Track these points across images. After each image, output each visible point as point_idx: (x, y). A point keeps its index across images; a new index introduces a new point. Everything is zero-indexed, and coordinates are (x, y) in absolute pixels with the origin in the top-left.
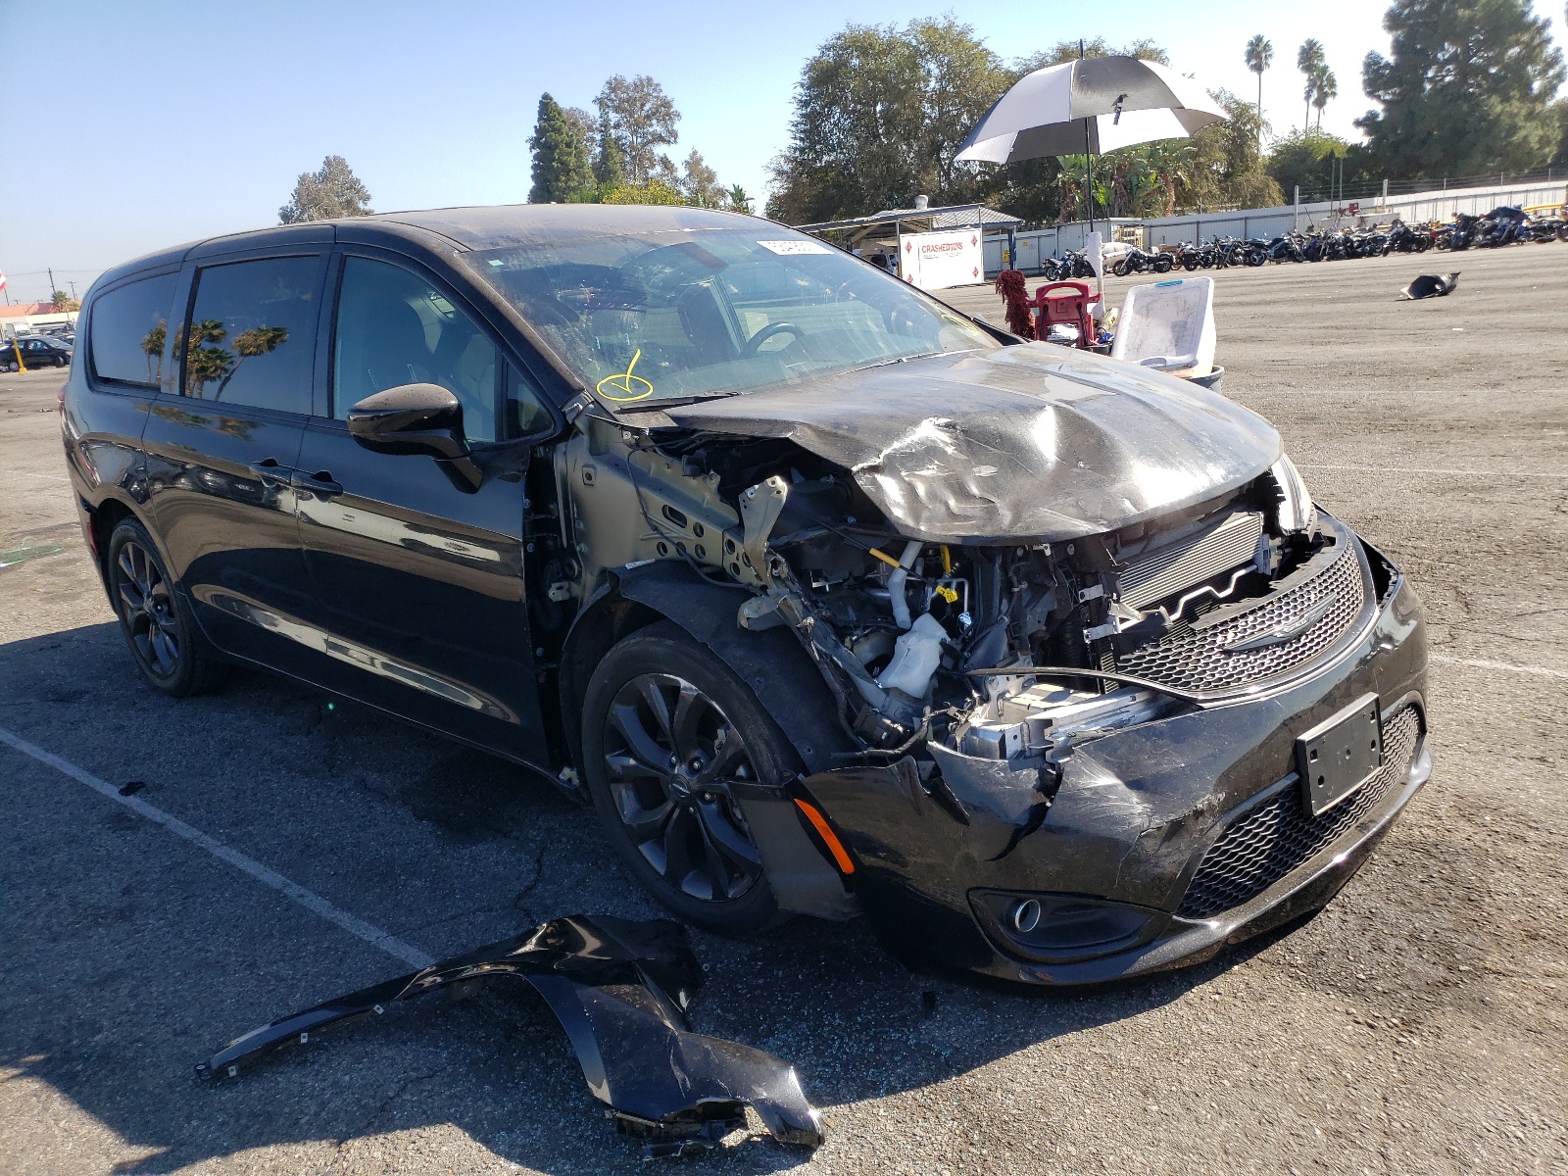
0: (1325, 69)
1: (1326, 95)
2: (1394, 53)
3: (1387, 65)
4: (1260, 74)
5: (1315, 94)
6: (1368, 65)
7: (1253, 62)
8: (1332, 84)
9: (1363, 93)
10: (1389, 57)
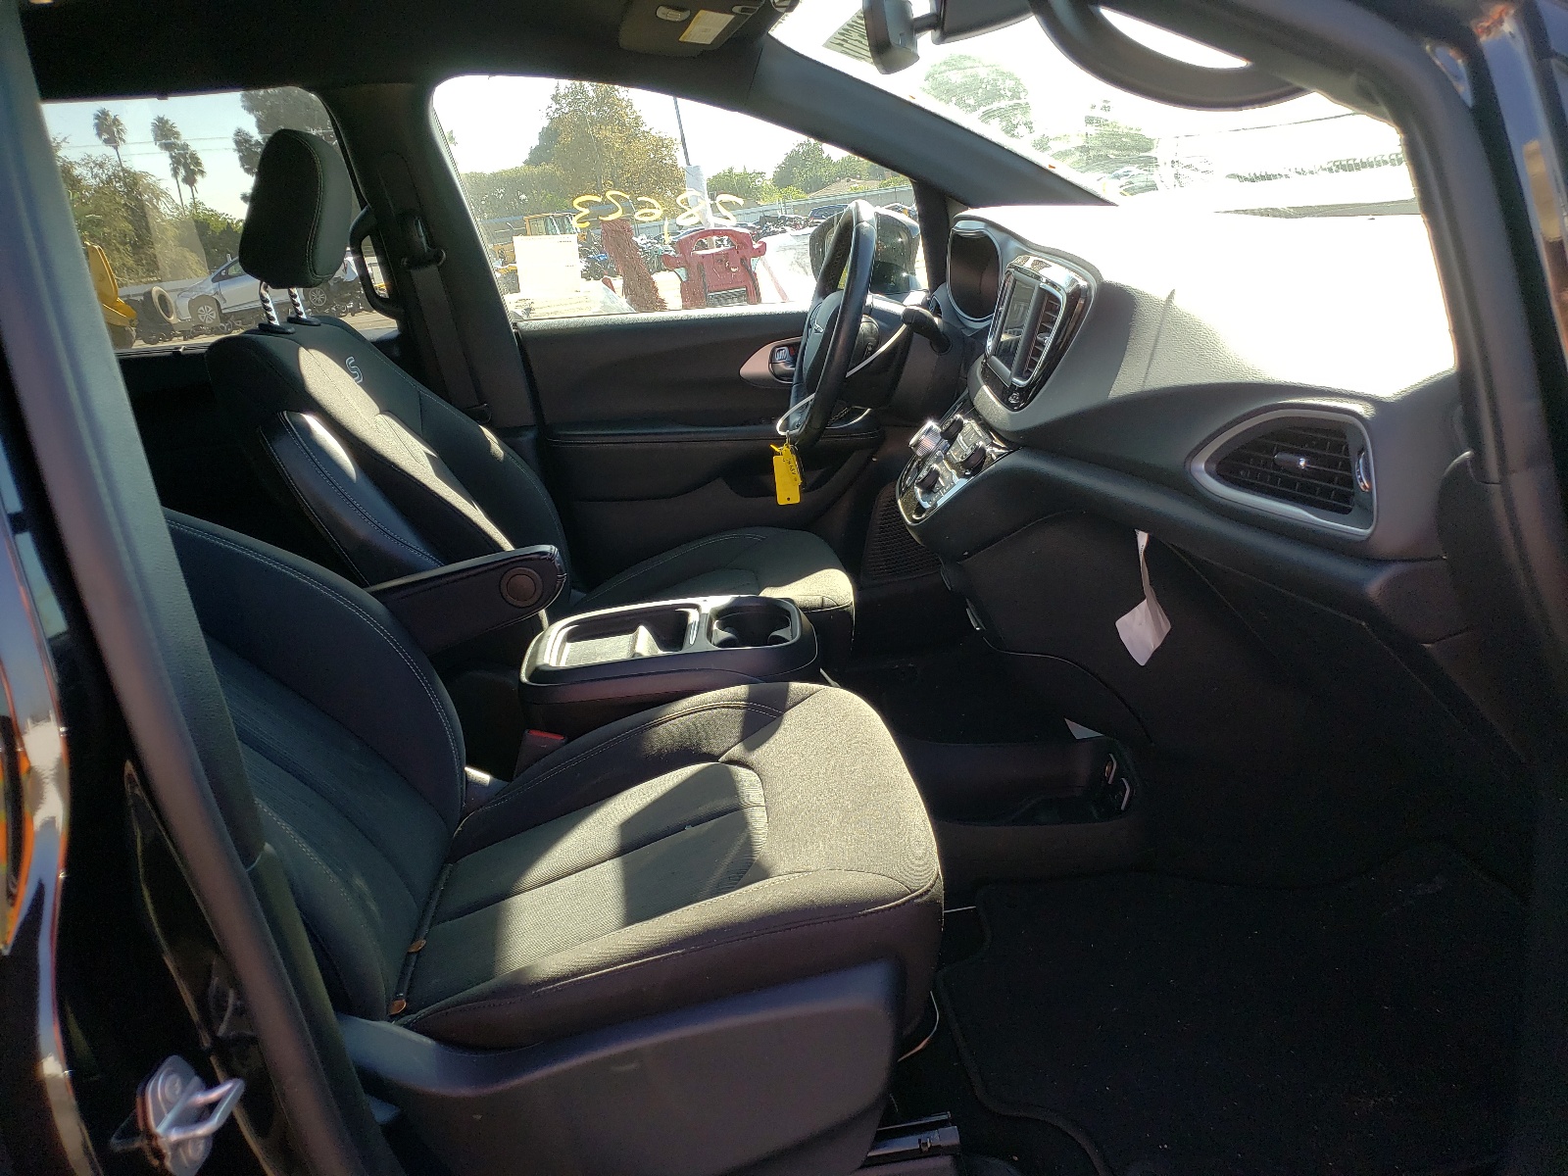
0: (185, 147)
1: (194, 173)
2: (260, 133)
3: (258, 143)
4: (116, 148)
5: (182, 172)
6: (238, 143)
7: (105, 136)
8: (198, 163)
9: (242, 170)
10: (256, 136)
